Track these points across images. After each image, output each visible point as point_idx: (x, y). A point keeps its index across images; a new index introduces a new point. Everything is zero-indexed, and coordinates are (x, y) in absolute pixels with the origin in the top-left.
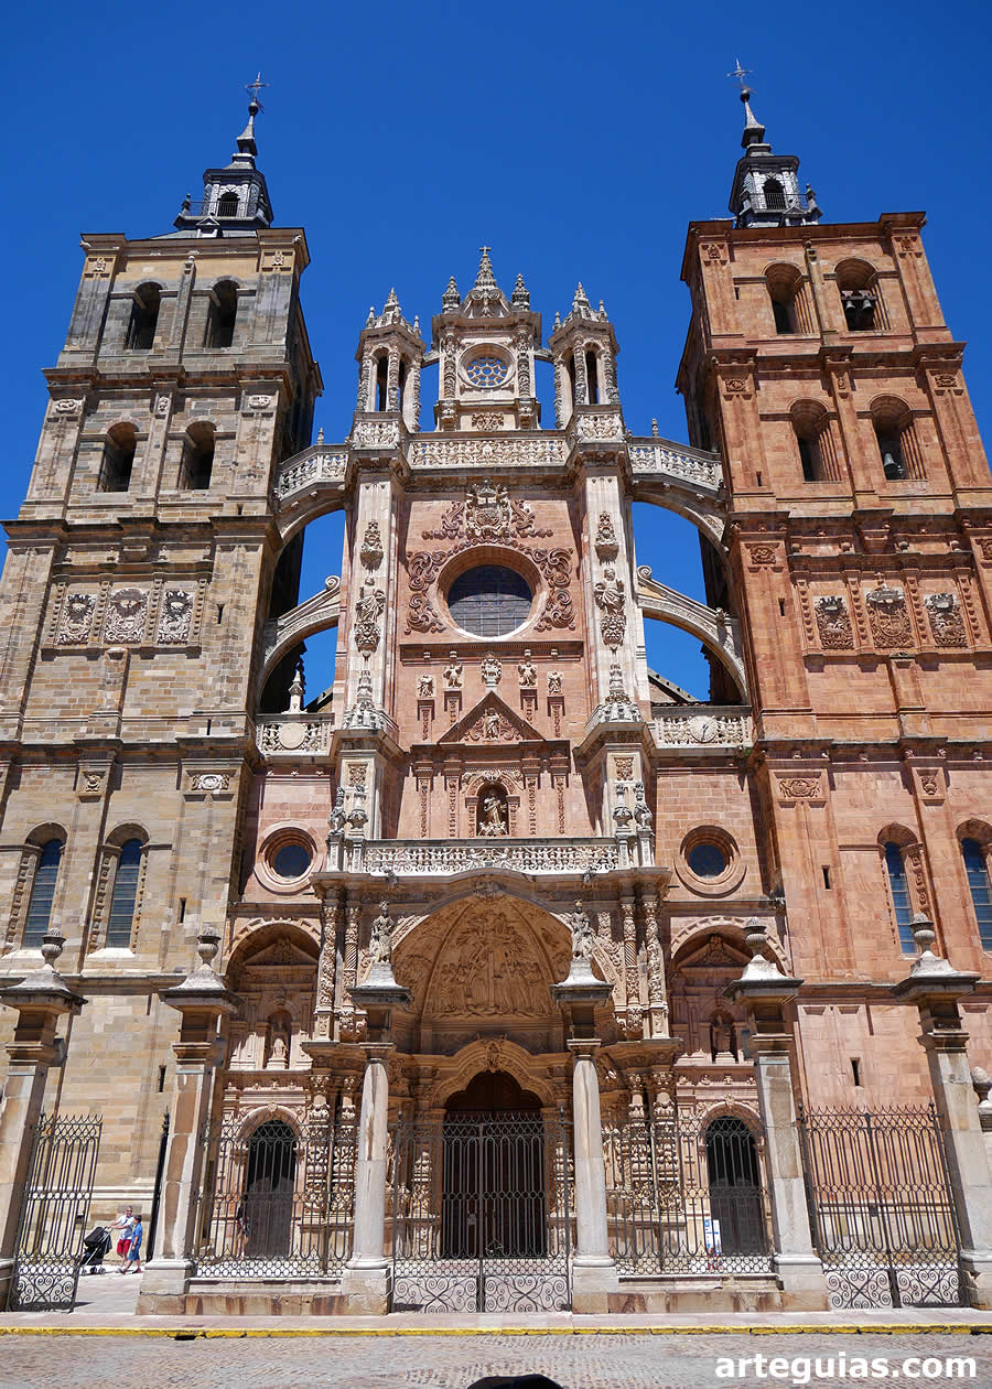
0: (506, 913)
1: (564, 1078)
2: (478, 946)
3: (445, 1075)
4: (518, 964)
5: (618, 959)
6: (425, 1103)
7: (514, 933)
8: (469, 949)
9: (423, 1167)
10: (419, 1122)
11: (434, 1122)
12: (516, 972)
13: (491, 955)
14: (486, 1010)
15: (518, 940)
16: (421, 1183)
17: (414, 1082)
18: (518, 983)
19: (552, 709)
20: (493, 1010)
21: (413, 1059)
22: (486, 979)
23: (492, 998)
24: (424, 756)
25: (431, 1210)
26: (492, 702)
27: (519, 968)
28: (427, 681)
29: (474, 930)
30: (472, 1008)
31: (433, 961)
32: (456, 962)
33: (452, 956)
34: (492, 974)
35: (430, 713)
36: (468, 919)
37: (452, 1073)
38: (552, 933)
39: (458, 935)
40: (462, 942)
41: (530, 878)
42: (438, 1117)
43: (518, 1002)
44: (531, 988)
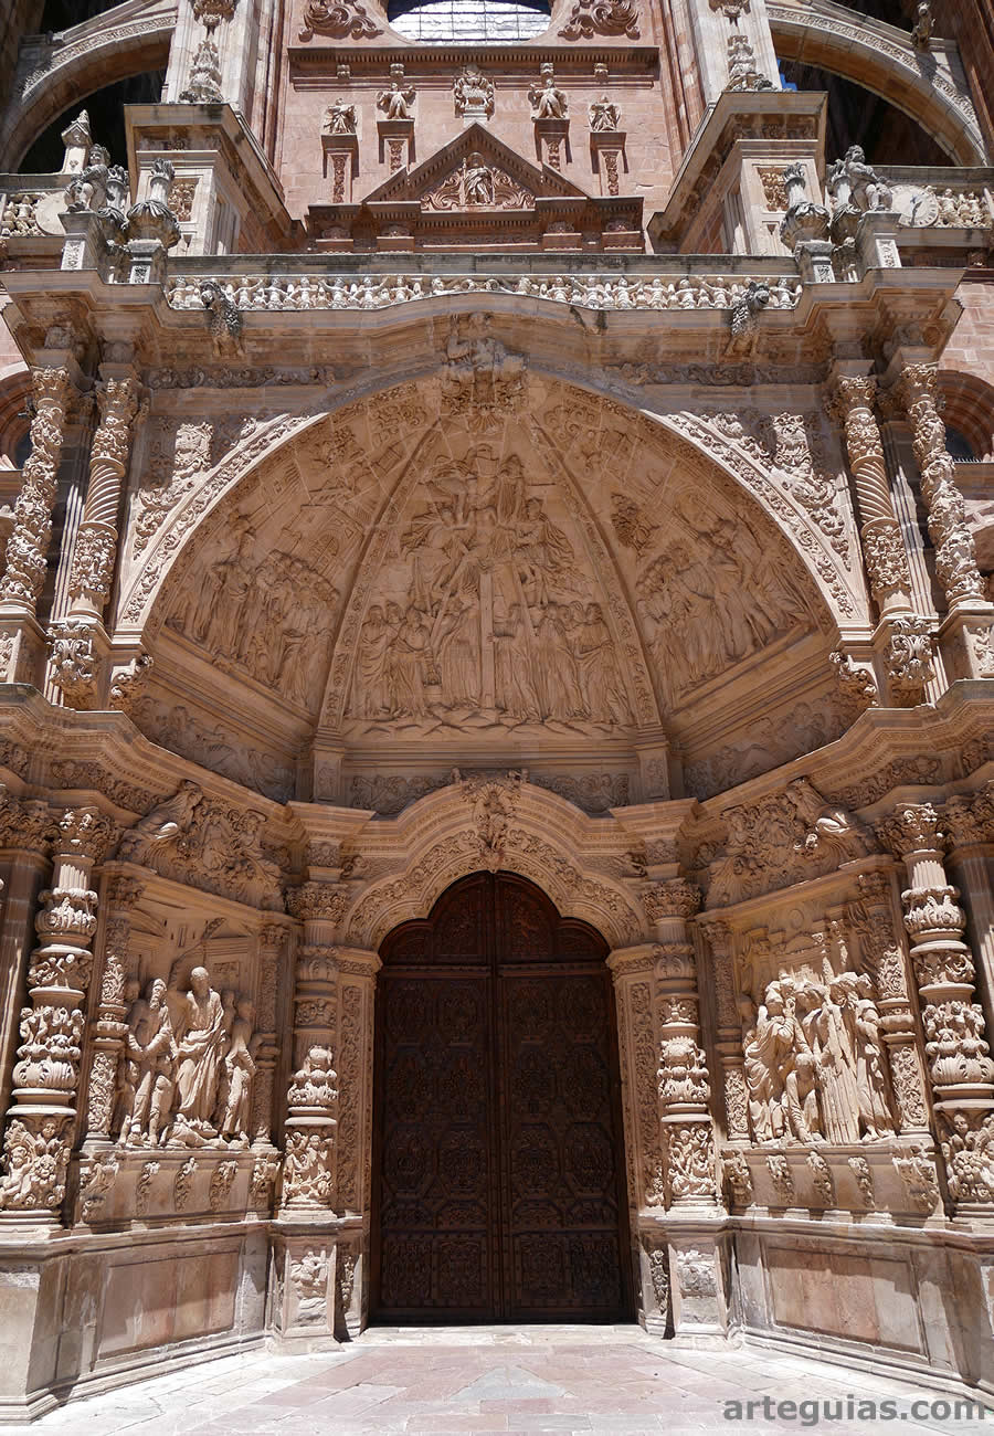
0: (522, 455)
1: (674, 867)
2: (454, 553)
3: (375, 871)
4: (552, 603)
5: (832, 519)
6: (321, 926)
7: (543, 517)
8: (433, 560)
9: (313, 1087)
10: (306, 973)
11: (349, 980)
12: (549, 625)
13: (485, 580)
14: (475, 715)
15: (551, 539)
16: (307, 1130)
17: (294, 878)
18: (550, 652)
19: (602, 159)
20: (492, 717)
21: (290, 816)
22: (473, 641)
23: (489, 687)
24: (336, 230)
25: (334, 1202)
26: (476, 143)
27: (553, 611)
28: (343, 108)
29: (444, 506)
30: (439, 712)
31: (342, 587)
32: (400, 597)
33: (393, 582)
34: (487, 627)
35: (348, 163)
36: (426, 475)
37: (394, 865)
38: (640, 500)
39: (403, 523)
40: (416, 540)
41: (589, 320)
42: (359, 970)
43: (553, 695)
44: (583, 668)
